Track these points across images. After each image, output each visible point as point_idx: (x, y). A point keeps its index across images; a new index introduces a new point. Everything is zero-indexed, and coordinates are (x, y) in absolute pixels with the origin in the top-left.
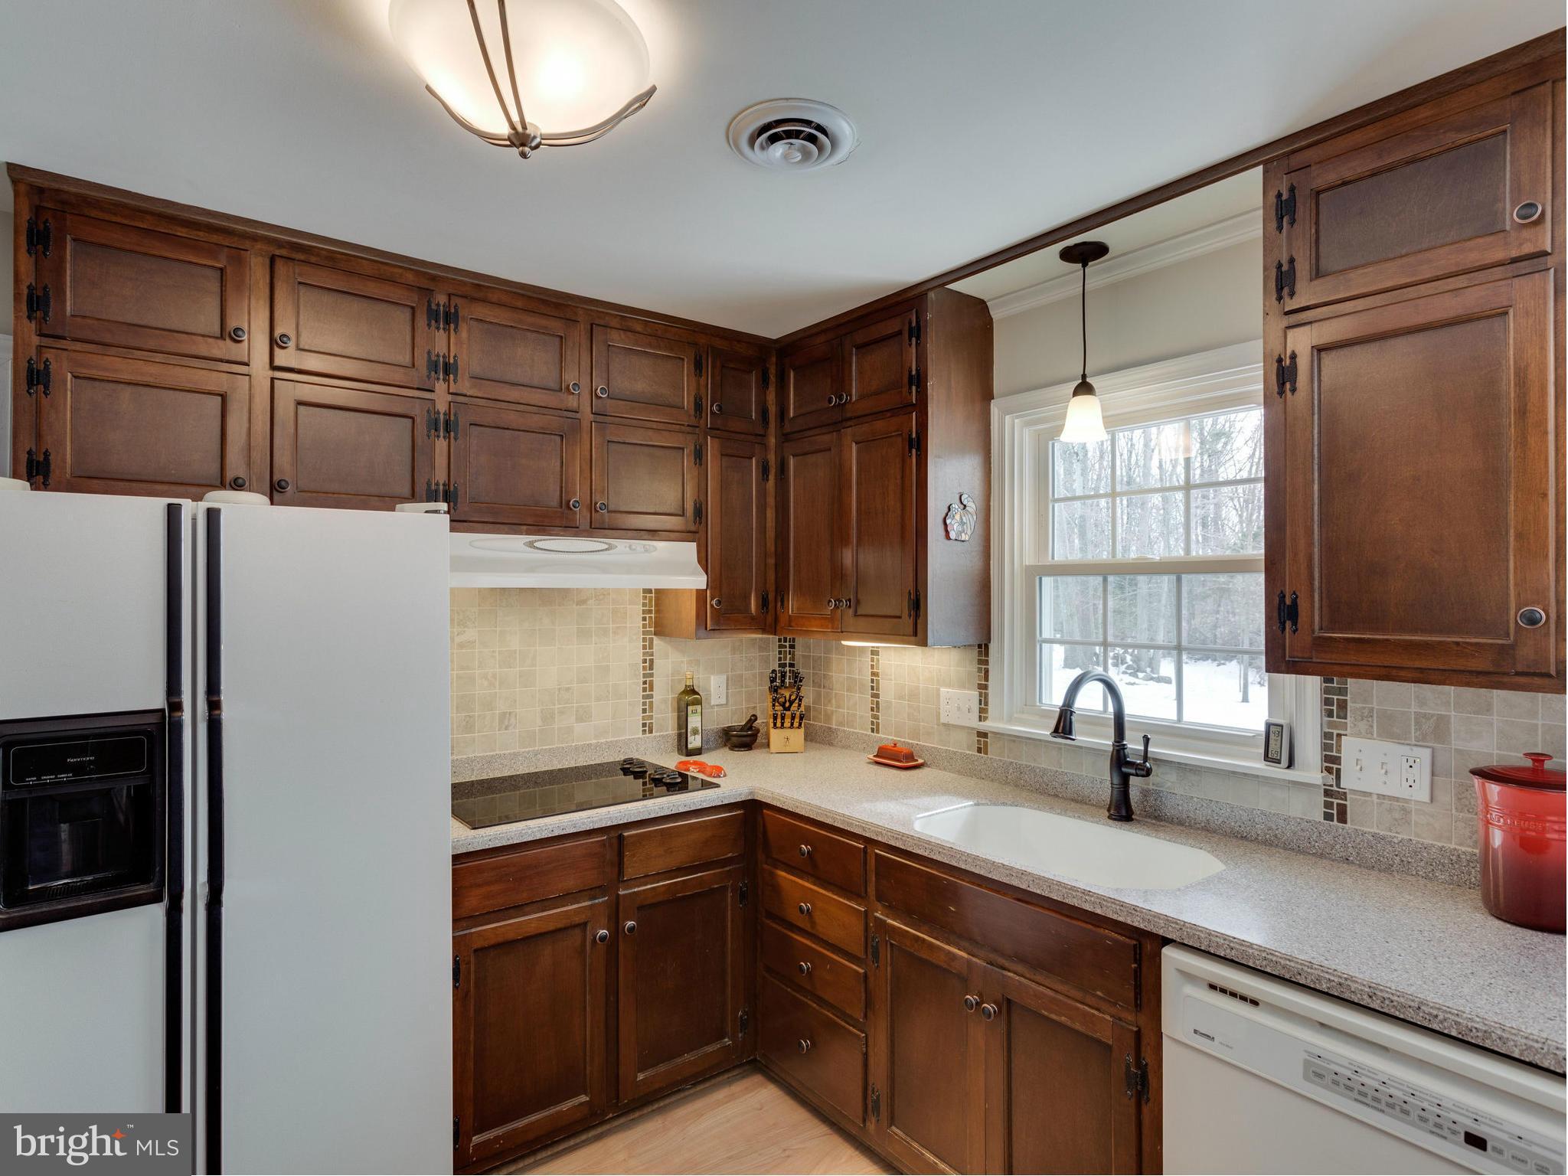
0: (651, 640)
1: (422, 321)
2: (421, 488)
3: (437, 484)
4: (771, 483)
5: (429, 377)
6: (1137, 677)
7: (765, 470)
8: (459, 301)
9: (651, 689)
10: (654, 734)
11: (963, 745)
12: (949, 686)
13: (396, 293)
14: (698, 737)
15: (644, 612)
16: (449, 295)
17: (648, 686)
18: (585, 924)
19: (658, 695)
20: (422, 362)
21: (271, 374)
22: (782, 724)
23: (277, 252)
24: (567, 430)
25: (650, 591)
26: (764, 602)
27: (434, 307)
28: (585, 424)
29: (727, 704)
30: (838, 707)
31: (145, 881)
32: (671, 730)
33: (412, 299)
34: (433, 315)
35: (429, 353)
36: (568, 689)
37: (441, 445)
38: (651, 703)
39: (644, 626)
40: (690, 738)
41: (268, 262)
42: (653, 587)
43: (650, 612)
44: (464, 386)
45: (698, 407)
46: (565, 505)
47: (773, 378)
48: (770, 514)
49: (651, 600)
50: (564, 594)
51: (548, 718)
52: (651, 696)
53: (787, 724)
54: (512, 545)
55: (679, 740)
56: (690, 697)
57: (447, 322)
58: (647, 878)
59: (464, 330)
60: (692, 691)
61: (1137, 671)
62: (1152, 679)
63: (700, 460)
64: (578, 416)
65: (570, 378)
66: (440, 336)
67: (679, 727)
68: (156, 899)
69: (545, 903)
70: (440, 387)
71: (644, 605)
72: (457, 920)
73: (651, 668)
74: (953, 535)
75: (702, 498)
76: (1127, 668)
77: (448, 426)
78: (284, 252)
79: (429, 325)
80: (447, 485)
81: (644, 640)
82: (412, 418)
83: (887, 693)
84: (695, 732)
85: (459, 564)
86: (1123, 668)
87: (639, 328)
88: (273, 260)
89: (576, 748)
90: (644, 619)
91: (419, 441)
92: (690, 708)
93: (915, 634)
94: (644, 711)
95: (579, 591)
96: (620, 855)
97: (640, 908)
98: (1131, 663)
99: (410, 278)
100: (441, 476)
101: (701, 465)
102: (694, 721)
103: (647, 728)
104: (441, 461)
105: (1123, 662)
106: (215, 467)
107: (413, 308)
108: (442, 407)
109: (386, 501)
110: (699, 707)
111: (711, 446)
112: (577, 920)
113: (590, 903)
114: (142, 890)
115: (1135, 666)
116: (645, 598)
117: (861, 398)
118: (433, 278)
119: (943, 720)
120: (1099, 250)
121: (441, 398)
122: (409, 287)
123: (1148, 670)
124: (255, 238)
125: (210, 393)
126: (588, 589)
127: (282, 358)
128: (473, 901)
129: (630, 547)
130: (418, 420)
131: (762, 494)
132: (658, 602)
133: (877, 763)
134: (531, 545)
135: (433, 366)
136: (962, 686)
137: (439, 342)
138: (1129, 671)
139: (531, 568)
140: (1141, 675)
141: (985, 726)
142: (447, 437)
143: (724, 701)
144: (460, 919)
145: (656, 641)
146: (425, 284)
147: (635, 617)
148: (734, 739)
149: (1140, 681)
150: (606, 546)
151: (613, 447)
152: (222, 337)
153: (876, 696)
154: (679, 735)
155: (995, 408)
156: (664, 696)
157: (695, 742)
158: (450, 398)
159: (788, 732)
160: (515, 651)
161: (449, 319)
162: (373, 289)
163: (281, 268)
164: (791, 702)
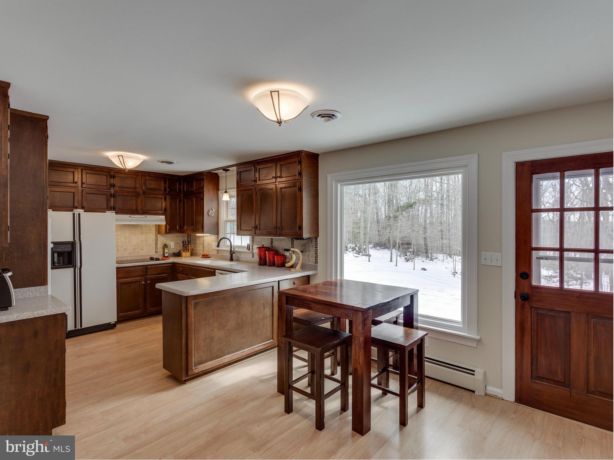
0: (157, 235)
1: (108, 178)
2: (109, 207)
3: (112, 206)
4: (182, 204)
5: (110, 187)
6: (359, 254)
7: (180, 201)
8: (115, 174)
9: (157, 244)
10: (158, 253)
11: (215, 253)
12: (214, 242)
13: (103, 173)
14: (167, 254)
15: (155, 229)
16: (114, 173)
17: (156, 244)
18: (140, 281)
19: (158, 246)
20: (109, 185)
21: (82, 189)
22: (185, 251)
23: (83, 168)
24: (137, 195)
25: (157, 225)
26: (180, 227)
27: (111, 175)
28: (141, 194)
29: (175, 248)
30: (198, 248)
31: (71, 264)
32: (162, 253)
33: (107, 174)
34: (111, 176)
35: (110, 183)
36: (138, 244)
37: (112, 199)
38: (157, 247)
39: (155, 232)
40: (165, 254)
41: (81, 170)
42: (157, 224)
43: (157, 229)
44: (117, 188)
45: (165, 190)
46: (136, 209)
47: (182, 183)
48: (181, 210)
49: (157, 227)
50: (138, 225)
51: (134, 249)
52: (157, 246)
53: (186, 251)
54: (126, 217)
55: (163, 255)
56: (165, 246)
57: (113, 177)
58: (152, 275)
59: (117, 179)
60: (166, 245)
61: (360, 252)
62: (364, 255)
63: (166, 199)
64: (139, 193)
65: (138, 186)
66: (112, 180)
67: (163, 253)
68: (73, 267)
69: (132, 277)
70: (112, 189)
71: (155, 228)
72: (117, 278)
73: (157, 240)
74: (209, 215)
75: (166, 207)
76: (356, 252)
77: (114, 196)
78: (84, 168)
79: (110, 178)
80: (114, 206)
81: (156, 235)
82: (107, 195)
83: (205, 245)
84: (166, 253)
85: (117, 220)
86: (355, 252)
87: (152, 175)
88: (82, 170)
89: (141, 256)
90: (155, 231)
91: (108, 199)
92: (165, 248)
93: (203, 232)
94: (156, 249)
95: (141, 225)
96: (147, 270)
97: (151, 280)
98: (358, 250)
99: (106, 170)
100: (112, 205)
101: (166, 201)
102: (166, 251)
103: (156, 252)
104: (112, 202)
105: (355, 249)
106: (72, 205)
107: (107, 176)
108: (112, 193)
109: (103, 210)
110: (167, 248)
111: (168, 198)
112: (138, 280)
113: (141, 278)
114: (70, 266)
115: (359, 251)
116: (156, 226)
117: (196, 189)
118: (111, 170)
119: (213, 248)
120: (229, 170)
121: (112, 191)
122: (106, 172)
123: (363, 252)
124: (79, 166)
125: (72, 192)
126: (143, 225)
127: (84, 186)
128: (120, 275)
129: (150, 217)
130: (108, 195)
131: (180, 206)
132: (158, 227)
133: (202, 257)
134: (130, 216)
135: (111, 185)
136: (215, 242)
137: (112, 181)
138: (357, 253)
139: (130, 221)
140: (361, 254)
141: (219, 249)
142: (113, 198)
143: (174, 247)
144: (118, 278)
145: (158, 235)
146: (109, 171)
147: (153, 230)
148: (175, 255)
149: (361, 256)
150: (145, 217)
151: (147, 198)
152: (74, 183)
153: (203, 245)
154: (163, 254)
155: (219, 192)
156: (160, 246)
157: (166, 255)
158: (114, 191)
159: (186, 253)
160: (127, 237)
161: (114, 177)
162: (100, 173)
163: (84, 171)
164: (187, 247)
